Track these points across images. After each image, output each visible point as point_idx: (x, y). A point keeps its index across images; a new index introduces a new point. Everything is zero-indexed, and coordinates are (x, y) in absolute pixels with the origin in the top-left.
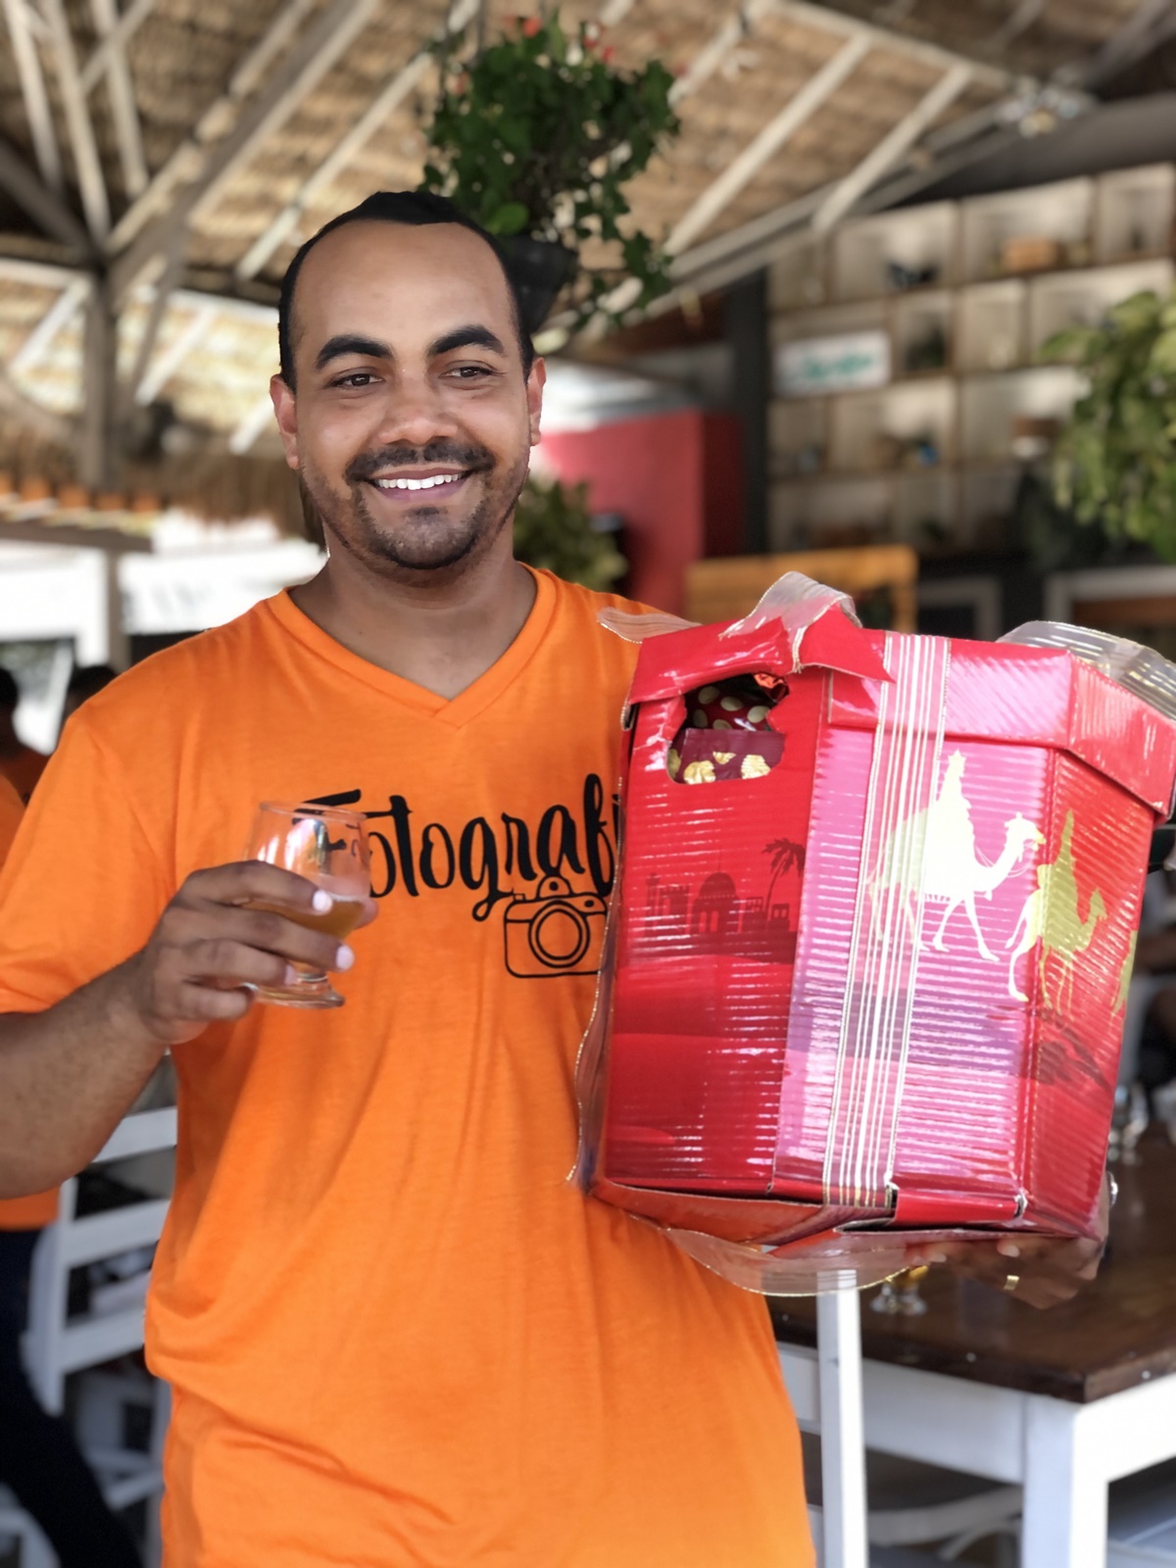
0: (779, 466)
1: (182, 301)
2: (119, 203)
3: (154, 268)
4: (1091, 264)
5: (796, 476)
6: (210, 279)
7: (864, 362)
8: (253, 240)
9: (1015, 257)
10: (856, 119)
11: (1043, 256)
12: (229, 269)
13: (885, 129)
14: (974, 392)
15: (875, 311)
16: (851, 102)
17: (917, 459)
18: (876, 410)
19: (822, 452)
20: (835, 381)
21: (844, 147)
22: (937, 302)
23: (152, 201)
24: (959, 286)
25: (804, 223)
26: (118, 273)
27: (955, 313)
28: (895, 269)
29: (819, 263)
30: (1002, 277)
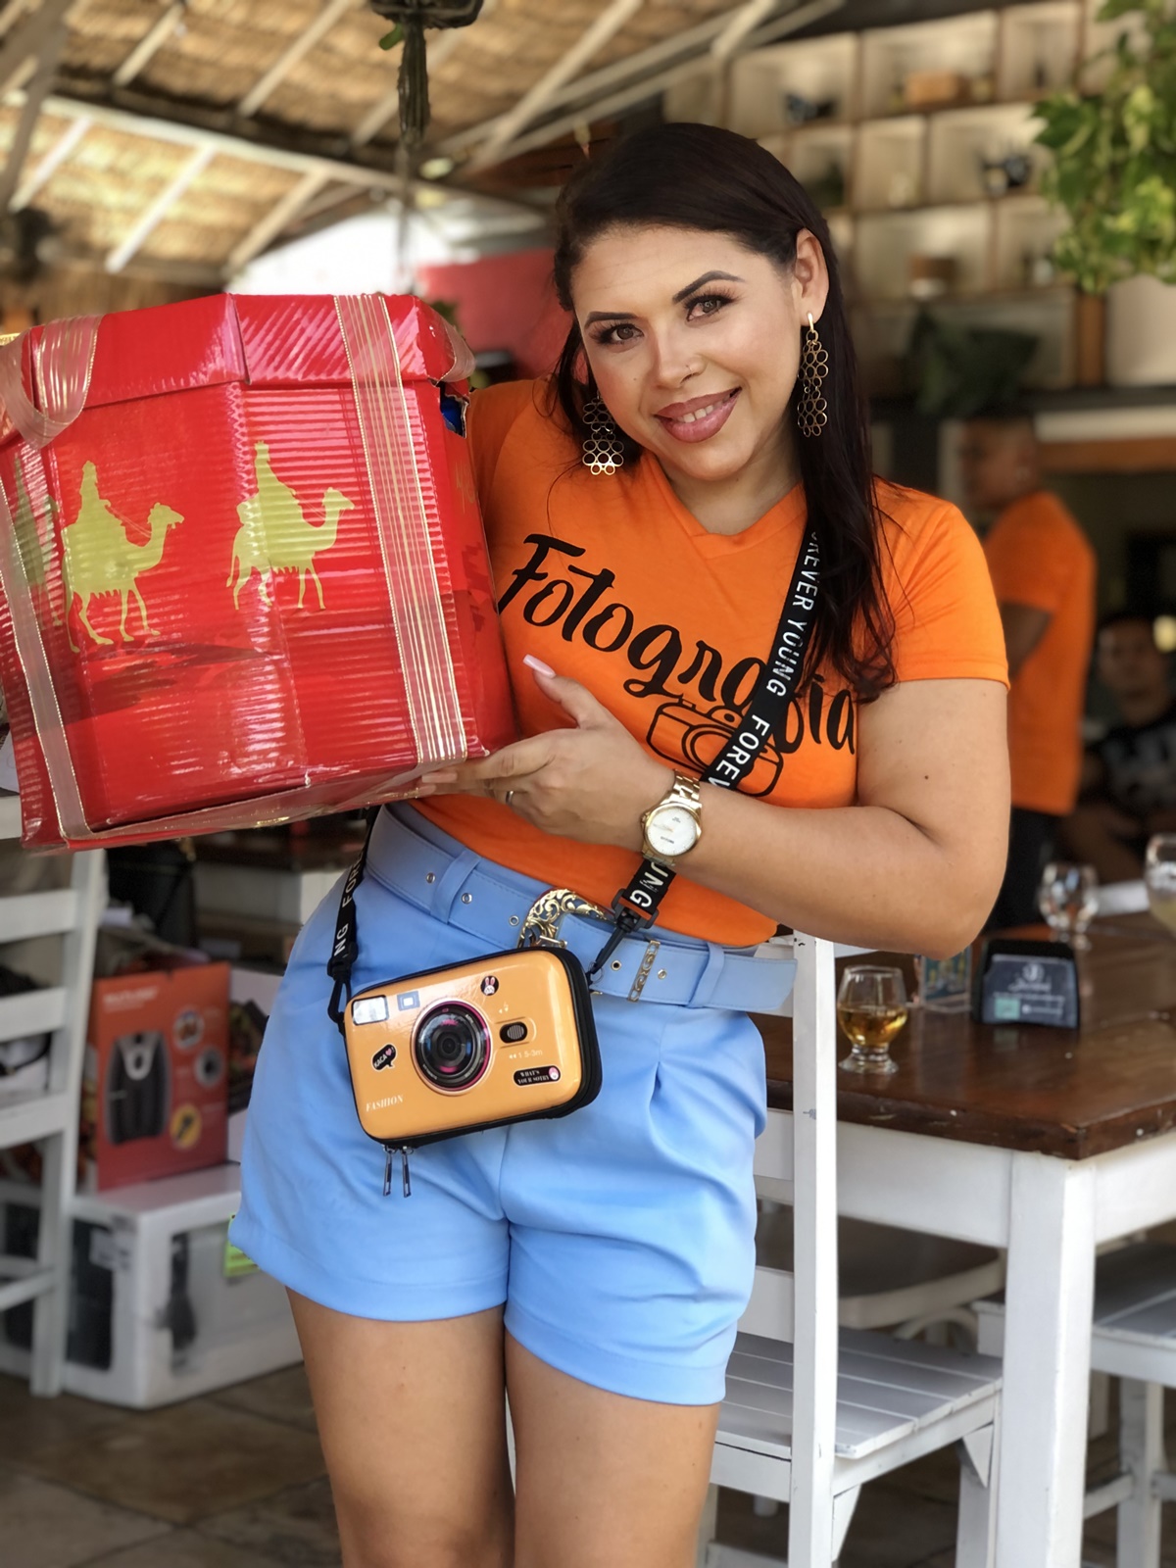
1: (54, 108)
3: (27, 69)
4: (993, 101)
6: (83, 86)
8: (132, 45)
9: (916, 92)
11: (945, 91)
12: (106, 75)
14: (871, 229)
15: (775, 143)
22: (835, 137)
24: (857, 122)
25: (702, 50)
27: (855, 148)
28: (793, 103)
29: (717, 92)
30: (903, 112)
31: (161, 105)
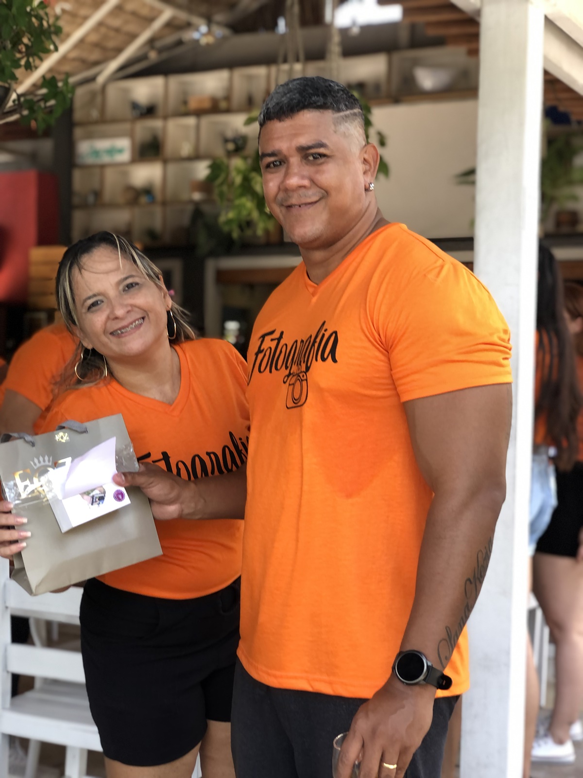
0: (76, 200)
4: (228, 111)
5: (85, 206)
7: (120, 151)
9: (193, 105)
10: (117, 30)
11: (207, 105)
13: (133, 37)
14: (172, 168)
15: (127, 126)
16: (116, 22)
17: (144, 200)
18: (125, 174)
19: (98, 194)
20: (106, 159)
21: (111, 44)
22: (156, 124)
24: (165, 118)
25: (93, 79)
27: (164, 129)
28: (135, 106)
29: (99, 99)
30: (186, 114)
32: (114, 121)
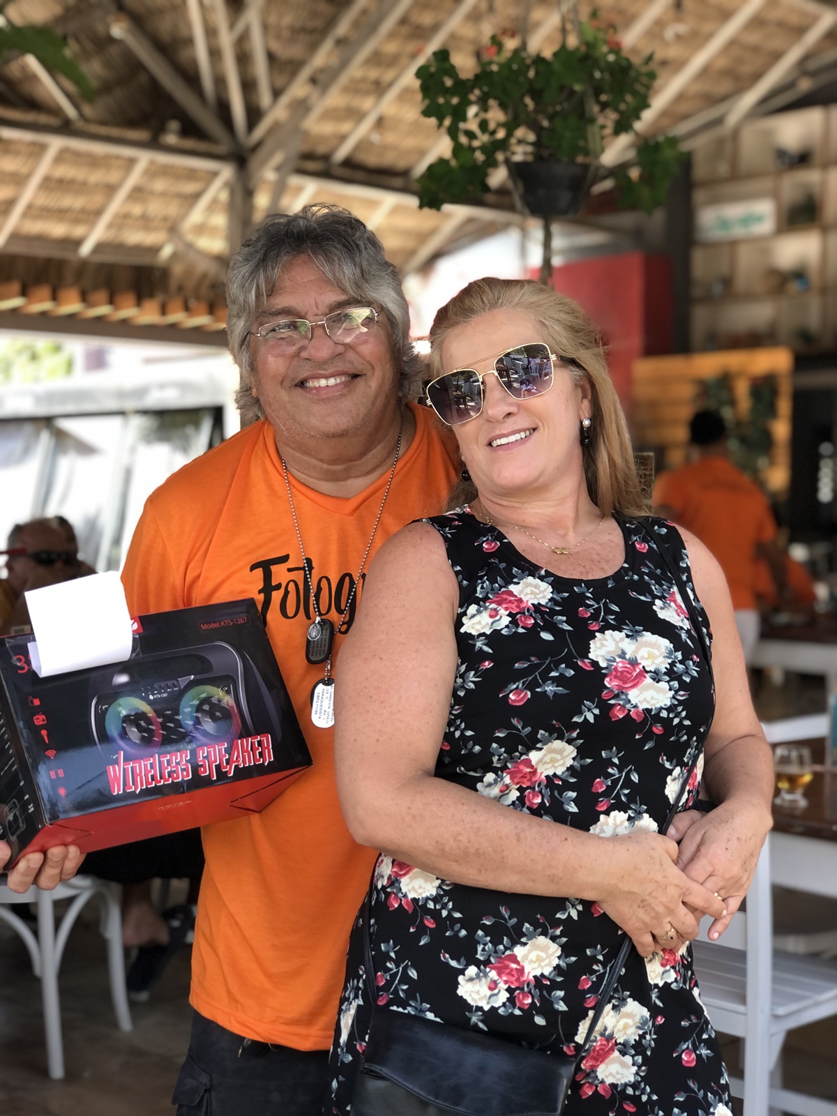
0: (697, 292)
1: (295, 180)
2: (254, 114)
3: (278, 158)
5: (709, 299)
6: (311, 166)
7: (759, 219)
8: (343, 138)
10: (755, 49)
12: (326, 158)
13: (777, 56)
15: (768, 184)
16: (753, 38)
17: (794, 287)
18: (766, 252)
19: (727, 282)
20: (738, 232)
21: (747, 69)
22: (811, 177)
23: (277, 113)
24: (825, 166)
25: (718, 121)
26: (254, 163)
27: (824, 184)
28: (781, 154)
29: (728, 149)
31: (360, 175)
32: (751, 176)
